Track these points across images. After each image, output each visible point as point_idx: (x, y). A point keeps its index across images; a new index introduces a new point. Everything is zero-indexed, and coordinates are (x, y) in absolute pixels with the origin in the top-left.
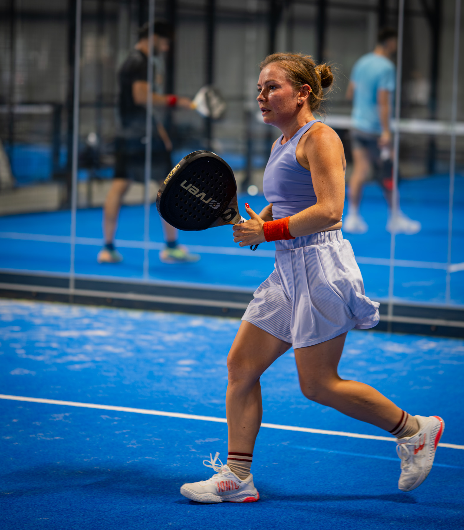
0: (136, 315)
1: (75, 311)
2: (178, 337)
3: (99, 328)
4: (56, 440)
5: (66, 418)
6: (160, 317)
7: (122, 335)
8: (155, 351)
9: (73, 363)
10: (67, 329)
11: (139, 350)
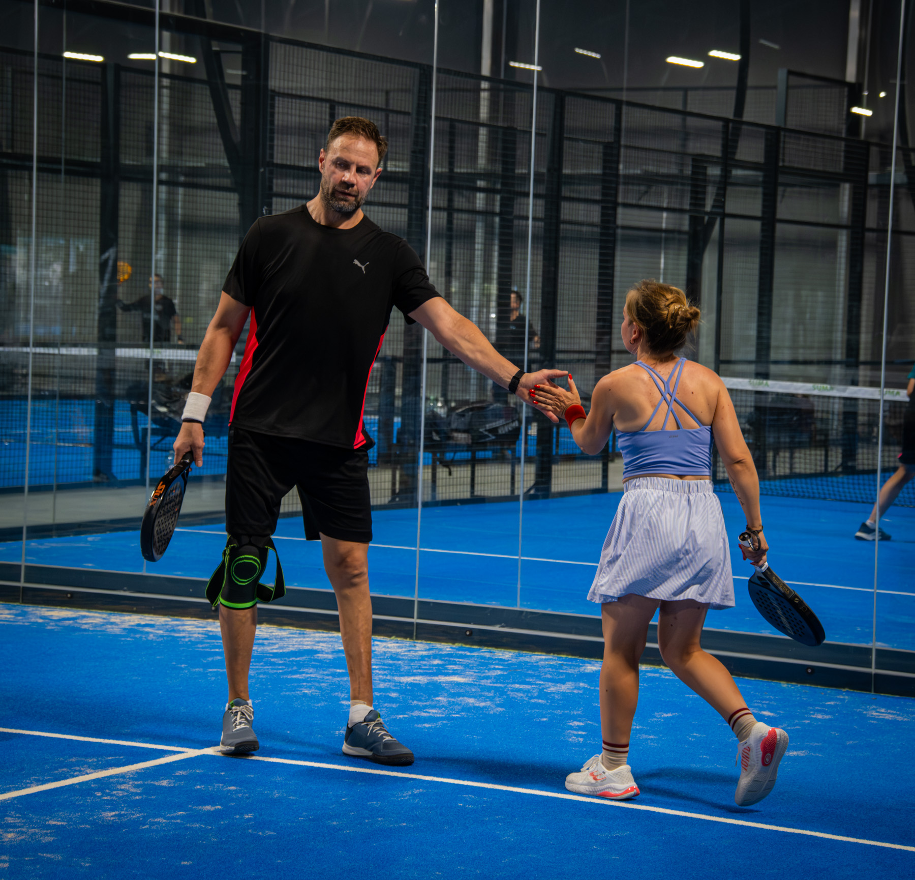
0: (507, 655)
1: (421, 647)
2: (566, 687)
3: (455, 673)
4: (401, 827)
5: (414, 796)
6: (538, 658)
7: (487, 683)
8: (536, 706)
9: (419, 720)
10: (409, 674)
11: (511, 704)
